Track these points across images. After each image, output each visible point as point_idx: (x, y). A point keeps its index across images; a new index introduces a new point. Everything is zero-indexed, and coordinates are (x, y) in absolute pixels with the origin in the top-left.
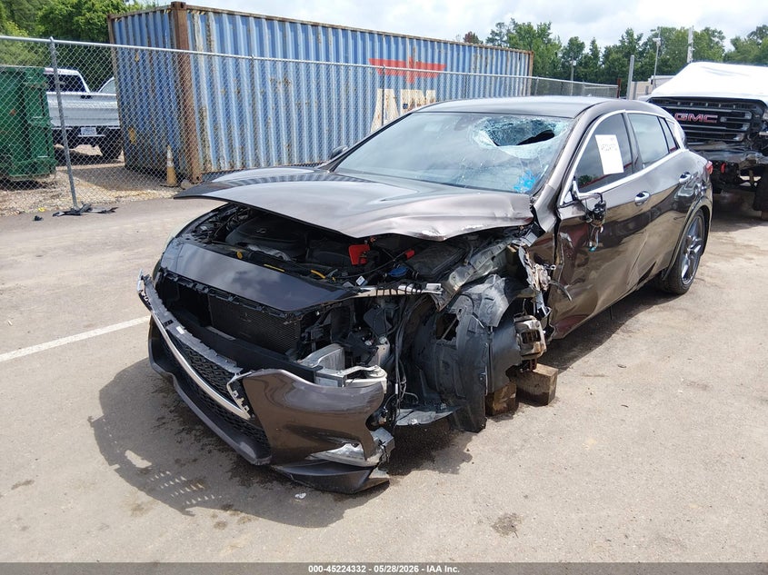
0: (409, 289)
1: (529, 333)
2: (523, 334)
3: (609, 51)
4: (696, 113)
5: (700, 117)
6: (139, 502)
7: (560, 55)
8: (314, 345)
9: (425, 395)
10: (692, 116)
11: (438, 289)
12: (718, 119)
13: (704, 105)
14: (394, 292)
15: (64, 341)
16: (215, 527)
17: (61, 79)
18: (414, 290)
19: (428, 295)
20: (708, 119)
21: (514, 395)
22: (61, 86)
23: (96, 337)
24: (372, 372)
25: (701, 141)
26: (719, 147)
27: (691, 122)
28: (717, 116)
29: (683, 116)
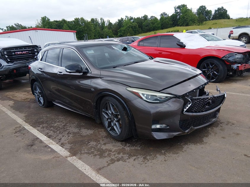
4: (22, 51)
10: (21, 52)
12: (29, 52)
20: (26, 52)
25: (25, 60)
26: (30, 61)
27: (21, 54)
28: (28, 52)
29: (18, 53)
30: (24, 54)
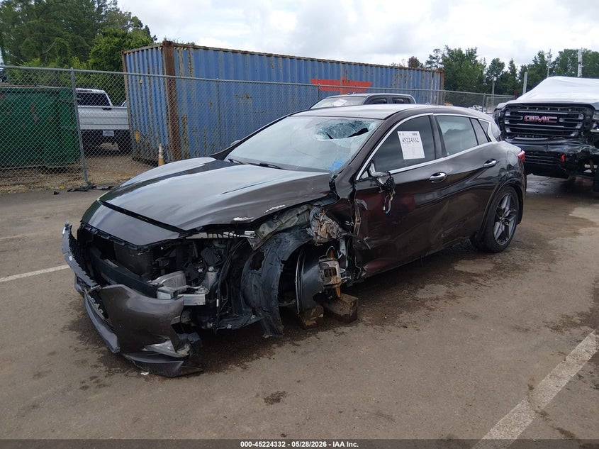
0: (231, 234)
1: (330, 270)
2: (325, 270)
3: (524, 69)
4: (541, 115)
5: (544, 118)
6: (40, 371)
7: (485, 73)
8: (163, 271)
9: (243, 309)
10: (537, 118)
11: (252, 235)
12: (558, 119)
13: (547, 109)
14: (220, 236)
15: (38, 272)
16: (81, 388)
17: (78, 97)
18: (235, 235)
19: (246, 239)
20: (550, 120)
21: (322, 315)
22: (78, 101)
23: (61, 270)
24: (197, 290)
25: (545, 137)
26: (560, 142)
27: (537, 122)
28: (556, 118)
29: (532, 118)
30: (542, 122)
